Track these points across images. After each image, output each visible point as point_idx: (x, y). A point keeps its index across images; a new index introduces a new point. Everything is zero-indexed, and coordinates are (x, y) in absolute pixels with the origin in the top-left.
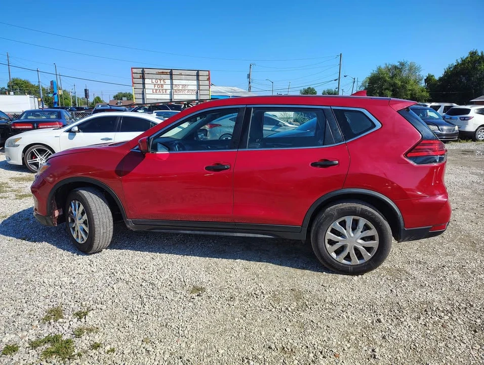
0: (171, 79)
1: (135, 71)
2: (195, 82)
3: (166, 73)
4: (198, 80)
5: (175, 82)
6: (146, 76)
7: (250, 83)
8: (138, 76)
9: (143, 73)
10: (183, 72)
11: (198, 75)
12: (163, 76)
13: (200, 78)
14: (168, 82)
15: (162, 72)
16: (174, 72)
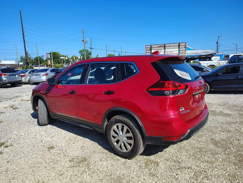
0: (165, 49)
1: (147, 47)
2: (178, 49)
3: (162, 46)
4: (179, 48)
5: (166, 50)
6: (152, 49)
7: (218, 47)
8: (149, 49)
9: (151, 47)
10: (171, 45)
11: (179, 46)
12: (161, 48)
13: (180, 47)
14: (163, 50)
15: (160, 46)
16: (166, 45)
